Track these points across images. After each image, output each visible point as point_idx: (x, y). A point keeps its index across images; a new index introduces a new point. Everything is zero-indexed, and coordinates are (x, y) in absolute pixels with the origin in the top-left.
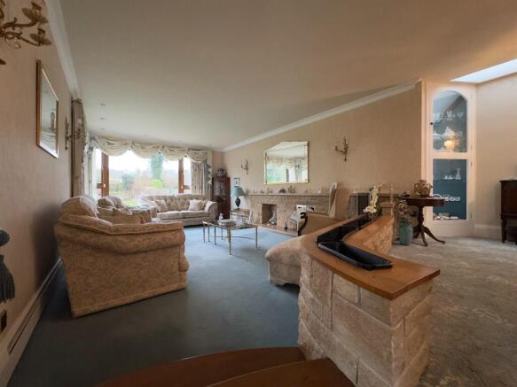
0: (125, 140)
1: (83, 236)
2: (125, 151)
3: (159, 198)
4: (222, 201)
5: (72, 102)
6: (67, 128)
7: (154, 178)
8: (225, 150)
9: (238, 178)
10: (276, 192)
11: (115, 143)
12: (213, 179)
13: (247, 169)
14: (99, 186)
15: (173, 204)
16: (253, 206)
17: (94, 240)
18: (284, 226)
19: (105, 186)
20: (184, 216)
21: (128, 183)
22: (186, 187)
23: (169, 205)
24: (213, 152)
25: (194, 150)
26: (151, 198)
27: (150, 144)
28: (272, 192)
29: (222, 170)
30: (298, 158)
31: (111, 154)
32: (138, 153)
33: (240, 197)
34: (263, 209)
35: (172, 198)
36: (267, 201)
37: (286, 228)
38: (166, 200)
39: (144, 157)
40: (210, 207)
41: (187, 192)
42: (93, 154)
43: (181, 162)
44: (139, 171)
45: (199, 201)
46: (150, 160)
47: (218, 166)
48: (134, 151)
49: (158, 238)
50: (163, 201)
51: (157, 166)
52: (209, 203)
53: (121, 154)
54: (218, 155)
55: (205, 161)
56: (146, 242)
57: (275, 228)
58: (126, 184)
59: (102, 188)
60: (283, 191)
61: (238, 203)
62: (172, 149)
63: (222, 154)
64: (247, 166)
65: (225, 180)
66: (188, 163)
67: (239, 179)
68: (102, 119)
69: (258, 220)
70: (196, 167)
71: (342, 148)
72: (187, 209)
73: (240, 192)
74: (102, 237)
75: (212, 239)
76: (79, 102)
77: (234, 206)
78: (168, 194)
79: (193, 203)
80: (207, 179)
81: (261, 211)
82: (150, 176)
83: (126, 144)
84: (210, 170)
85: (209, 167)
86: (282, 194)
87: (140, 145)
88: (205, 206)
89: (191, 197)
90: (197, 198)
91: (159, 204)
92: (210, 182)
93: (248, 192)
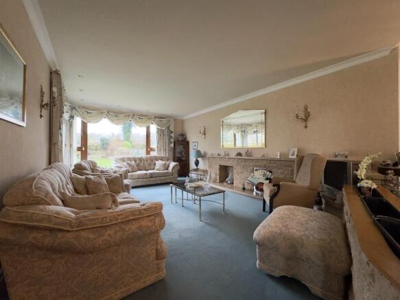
0: (100, 110)
1: (32, 236)
2: (101, 120)
3: (129, 159)
4: (182, 161)
5: (51, 73)
6: (42, 96)
7: (125, 140)
8: (185, 118)
9: (196, 142)
10: (233, 155)
11: (92, 111)
12: (175, 142)
13: (205, 134)
14: (79, 149)
15: (141, 164)
16: (210, 167)
17: (48, 240)
18: (241, 186)
19: (84, 149)
20: (152, 176)
21: (105, 145)
22: (152, 150)
23: (138, 165)
24: (175, 120)
25: (159, 118)
26: (123, 160)
27: (122, 113)
28: (228, 155)
29: (182, 135)
30: (244, 124)
31: (90, 122)
32: (112, 121)
33: (199, 159)
34: (220, 170)
35: (140, 159)
36: (224, 163)
37: (244, 189)
38: (136, 161)
39: (117, 124)
40: (173, 168)
41: (153, 154)
42: (74, 121)
43: (148, 128)
44: (113, 135)
45: (164, 162)
46: (122, 126)
47: (179, 131)
48: (109, 119)
49: (133, 227)
50: (133, 163)
51: (127, 131)
52: (173, 164)
53: (97, 122)
54: (179, 122)
55: (168, 128)
56: (118, 235)
57: (232, 188)
58: (103, 145)
59: (82, 151)
60: (239, 154)
61: (197, 163)
62: (140, 117)
63: (182, 122)
64: (204, 131)
65: (185, 144)
66: (154, 129)
67: (198, 143)
68: (81, 90)
69: (216, 179)
70: (160, 133)
71: (302, 115)
72: (154, 169)
73: (199, 154)
74: (60, 235)
75: (180, 202)
76: (57, 73)
77: (192, 166)
78: (137, 156)
79: (159, 163)
80: (170, 143)
81: (218, 172)
82: (122, 138)
83: (102, 113)
84: (173, 135)
85: (172, 132)
86: (238, 157)
87: (115, 114)
88: (169, 166)
89: (157, 158)
90: (162, 159)
91: (130, 165)
92: (172, 145)
93: (205, 154)
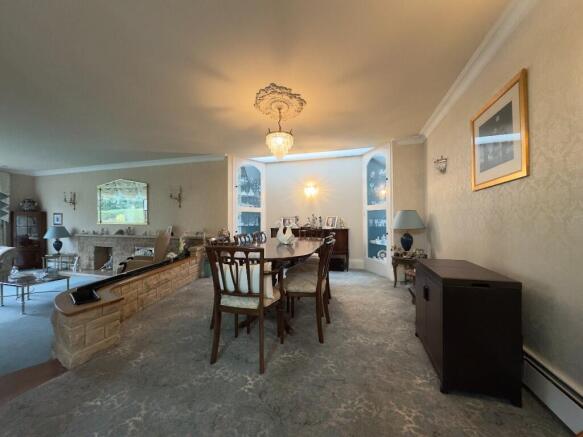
9: (58, 211)
10: (113, 233)
12: (12, 214)
13: (74, 203)
16: (81, 250)
24: (12, 175)
28: (108, 233)
29: (32, 202)
33: (61, 240)
34: (95, 253)
36: (100, 244)
54: (24, 179)
60: (121, 232)
61: (58, 246)
63: (33, 179)
64: (74, 200)
65: (40, 217)
67: (62, 214)
69: (90, 265)
71: (176, 195)
73: (61, 232)
77: (52, 250)
81: (93, 255)
84: (6, 201)
86: (119, 236)
92: (6, 218)
93: (75, 231)
